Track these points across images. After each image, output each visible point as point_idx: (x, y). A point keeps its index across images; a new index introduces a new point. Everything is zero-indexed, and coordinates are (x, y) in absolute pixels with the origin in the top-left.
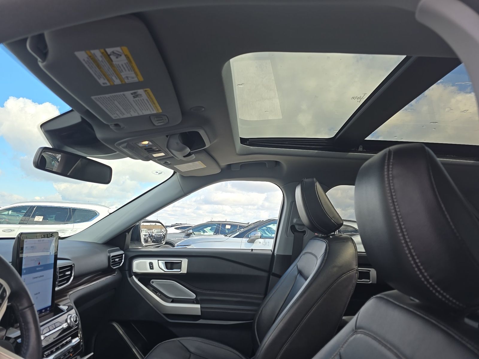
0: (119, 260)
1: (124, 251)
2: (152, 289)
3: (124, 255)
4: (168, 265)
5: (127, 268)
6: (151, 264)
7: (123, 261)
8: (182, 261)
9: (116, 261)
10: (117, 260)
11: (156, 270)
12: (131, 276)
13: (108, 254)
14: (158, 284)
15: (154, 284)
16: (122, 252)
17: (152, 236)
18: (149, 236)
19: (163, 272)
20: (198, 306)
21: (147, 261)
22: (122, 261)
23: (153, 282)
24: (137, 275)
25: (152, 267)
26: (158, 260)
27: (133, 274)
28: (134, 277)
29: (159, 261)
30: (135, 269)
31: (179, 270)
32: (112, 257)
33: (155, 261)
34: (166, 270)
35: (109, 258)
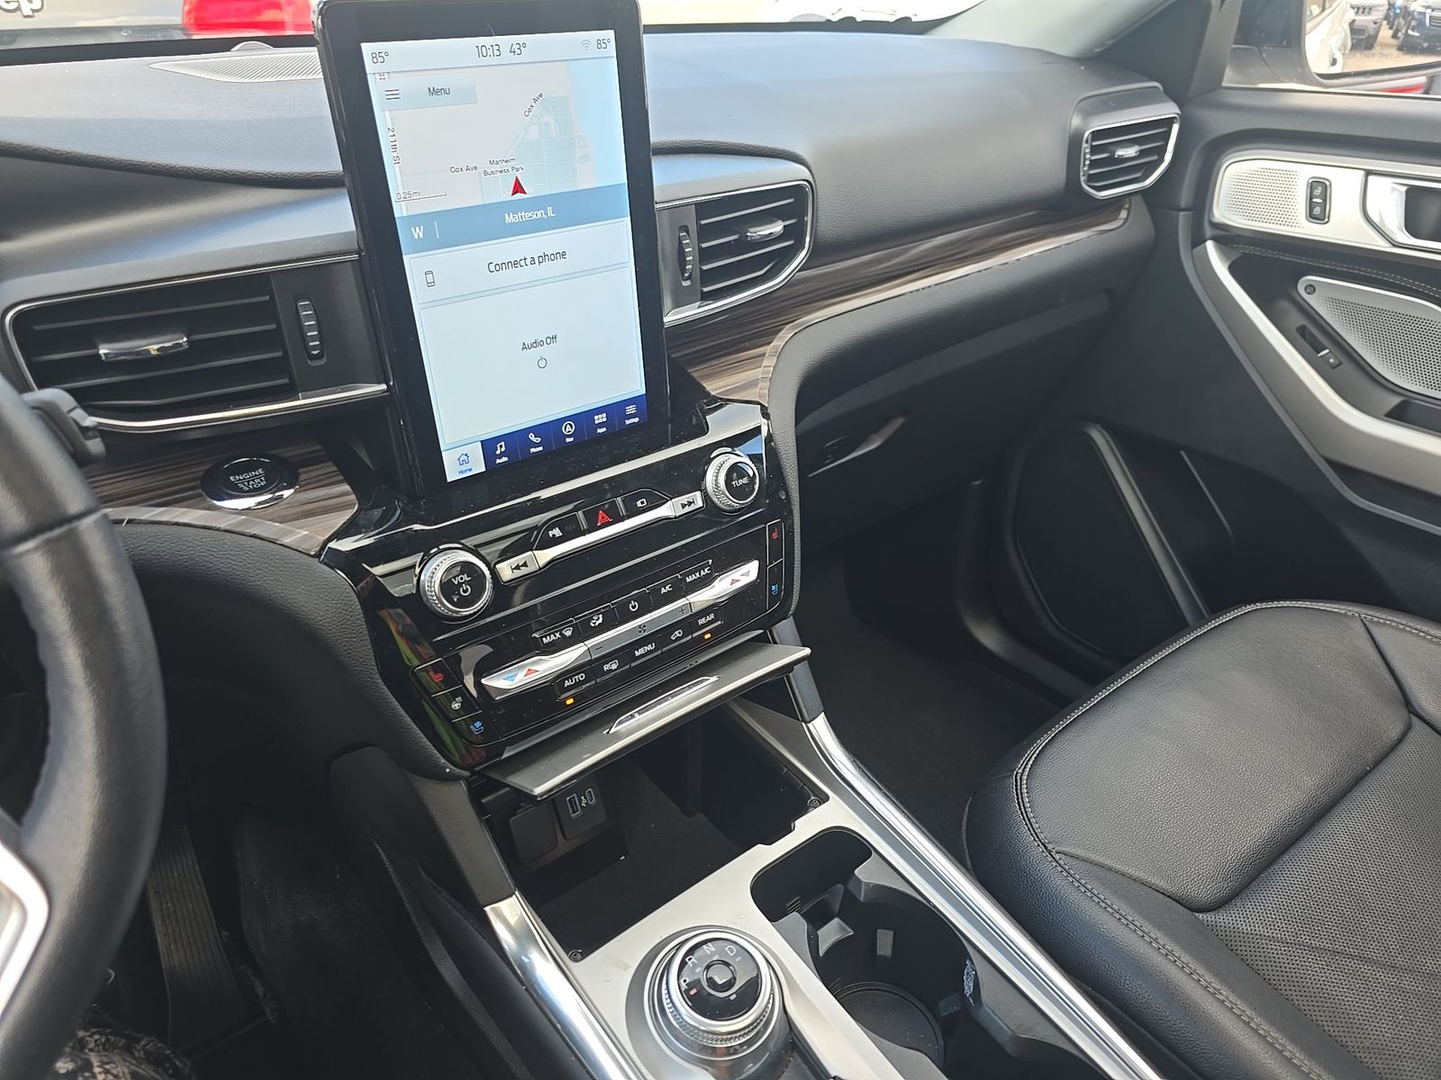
0: (1142, 154)
1: (1180, 108)
2: (1297, 320)
3: (1176, 128)
4: (1427, 209)
5: (1185, 197)
6: (1318, 191)
7: (1168, 157)
9: (1123, 160)
10: (1131, 152)
11: (1344, 228)
12: (1198, 241)
13: (1076, 121)
14: (1337, 304)
15: (1315, 301)
16: (1169, 110)
19: (1383, 246)
21: (1300, 170)
22: (1161, 160)
23: (1311, 289)
24: (1228, 238)
25: (1318, 208)
26: (1368, 173)
27: (1208, 231)
28: (1210, 245)
29: (1370, 178)
30: (1223, 211)
32: (1097, 135)
33: (1344, 177)
35: (1074, 142)
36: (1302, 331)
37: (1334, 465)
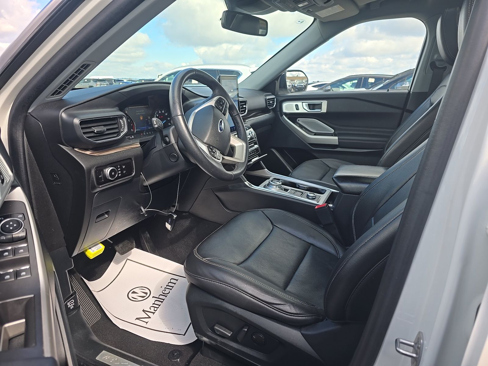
0: (273, 103)
1: (275, 96)
2: (299, 125)
3: (275, 99)
4: (311, 106)
5: (278, 109)
6: (297, 106)
7: (275, 103)
8: (322, 103)
9: (271, 103)
10: (271, 102)
11: (301, 110)
12: (282, 116)
13: (265, 97)
14: (303, 122)
15: (299, 122)
16: (273, 97)
17: (295, 87)
18: (292, 87)
19: (307, 112)
20: (336, 138)
21: (294, 103)
22: (274, 104)
23: (299, 120)
24: (286, 114)
25: (297, 109)
26: (302, 103)
27: (283, 114)
28: (284, 116)
29: (303, 103)
30: (285, 110)
31: (320, 110)
32: (268, 99)
33: (299, 103)
34: (309, 110)
35: (266, 100)
36: (299, 126)
37: (309, 144)
